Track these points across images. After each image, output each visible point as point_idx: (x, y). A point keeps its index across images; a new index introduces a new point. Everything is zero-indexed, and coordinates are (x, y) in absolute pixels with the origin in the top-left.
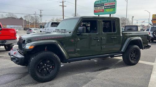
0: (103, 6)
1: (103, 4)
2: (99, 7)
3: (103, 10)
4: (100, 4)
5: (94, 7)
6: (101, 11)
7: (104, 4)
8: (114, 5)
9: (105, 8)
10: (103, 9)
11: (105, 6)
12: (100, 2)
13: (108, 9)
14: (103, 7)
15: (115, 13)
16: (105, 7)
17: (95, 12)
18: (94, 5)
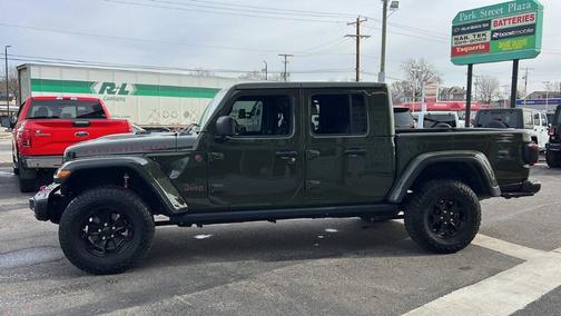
0: (488, 29)
1: (486, 22)
2: (470, 36)
3: (487, 45)
4: (476, 24)
5: (454, 34)
6: (478, 51)
7: (490, 21)
8: (530, 22)
9: (493, 39)
10: (488, 39)
11: (493, 28)
12: (474, 17)
13: (509, 41)
14: (488, 33)
15: (535, 55)
16: (493, 32)
17: (454, 52)
18: (453, 27)
